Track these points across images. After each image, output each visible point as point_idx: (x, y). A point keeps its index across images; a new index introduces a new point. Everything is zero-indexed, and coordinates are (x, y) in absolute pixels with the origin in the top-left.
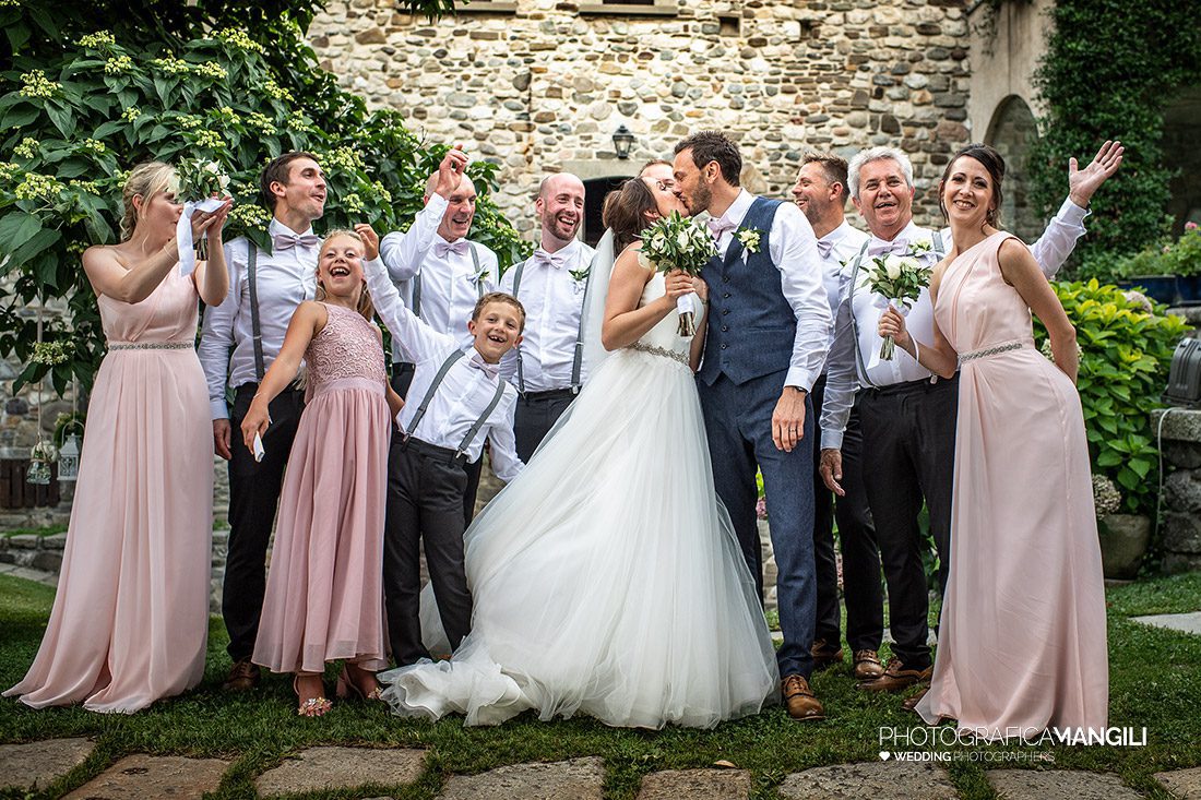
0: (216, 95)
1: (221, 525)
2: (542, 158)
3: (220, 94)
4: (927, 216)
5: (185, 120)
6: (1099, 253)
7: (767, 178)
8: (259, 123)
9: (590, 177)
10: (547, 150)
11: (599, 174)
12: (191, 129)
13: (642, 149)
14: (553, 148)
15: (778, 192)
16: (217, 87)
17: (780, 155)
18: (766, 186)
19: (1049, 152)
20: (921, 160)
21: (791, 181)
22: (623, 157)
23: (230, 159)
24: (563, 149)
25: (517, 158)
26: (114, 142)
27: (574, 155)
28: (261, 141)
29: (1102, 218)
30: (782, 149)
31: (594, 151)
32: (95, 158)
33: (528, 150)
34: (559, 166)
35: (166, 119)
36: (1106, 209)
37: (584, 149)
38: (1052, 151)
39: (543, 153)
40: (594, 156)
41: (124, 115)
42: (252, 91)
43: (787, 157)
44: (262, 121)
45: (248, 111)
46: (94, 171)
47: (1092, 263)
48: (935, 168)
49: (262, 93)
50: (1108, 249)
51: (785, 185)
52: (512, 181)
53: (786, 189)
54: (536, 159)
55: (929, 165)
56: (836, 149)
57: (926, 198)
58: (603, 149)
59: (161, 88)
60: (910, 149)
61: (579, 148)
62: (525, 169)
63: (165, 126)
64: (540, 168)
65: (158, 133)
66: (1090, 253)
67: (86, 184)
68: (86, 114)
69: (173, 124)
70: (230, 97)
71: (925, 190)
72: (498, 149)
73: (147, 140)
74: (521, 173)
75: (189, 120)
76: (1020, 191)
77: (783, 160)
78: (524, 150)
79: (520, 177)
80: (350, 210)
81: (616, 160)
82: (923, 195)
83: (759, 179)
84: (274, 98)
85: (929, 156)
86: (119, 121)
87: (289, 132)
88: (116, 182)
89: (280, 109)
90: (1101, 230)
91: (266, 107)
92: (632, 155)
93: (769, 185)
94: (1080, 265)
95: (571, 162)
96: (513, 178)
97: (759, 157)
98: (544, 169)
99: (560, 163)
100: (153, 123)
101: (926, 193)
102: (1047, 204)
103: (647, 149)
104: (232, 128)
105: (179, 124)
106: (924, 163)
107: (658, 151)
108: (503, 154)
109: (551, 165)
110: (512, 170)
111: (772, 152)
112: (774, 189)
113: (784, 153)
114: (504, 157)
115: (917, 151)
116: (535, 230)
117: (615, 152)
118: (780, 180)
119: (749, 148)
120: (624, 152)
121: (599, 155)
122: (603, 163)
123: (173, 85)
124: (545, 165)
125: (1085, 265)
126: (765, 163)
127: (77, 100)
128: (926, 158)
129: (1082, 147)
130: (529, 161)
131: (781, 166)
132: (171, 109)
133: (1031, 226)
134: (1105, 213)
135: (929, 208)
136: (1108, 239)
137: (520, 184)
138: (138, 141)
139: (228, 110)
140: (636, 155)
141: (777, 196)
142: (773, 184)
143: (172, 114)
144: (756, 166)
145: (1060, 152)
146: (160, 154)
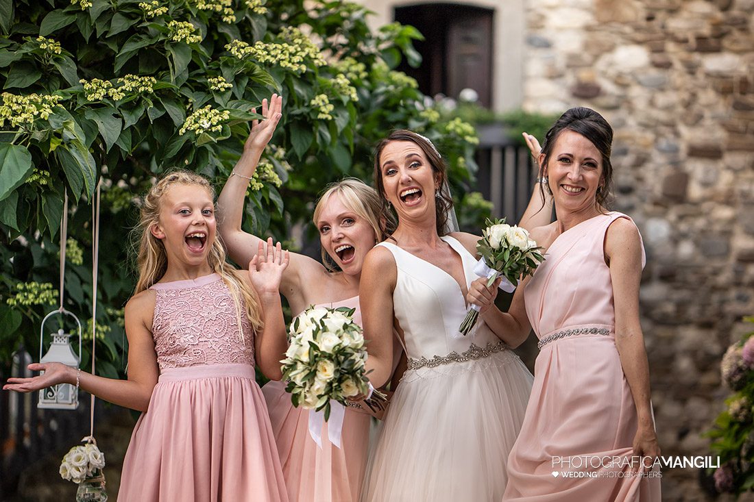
5: (149, 7)
7: (639, 4)
32: (51, 62)
86: (69, 9)
88: (84, 94)
146: (123, 52)
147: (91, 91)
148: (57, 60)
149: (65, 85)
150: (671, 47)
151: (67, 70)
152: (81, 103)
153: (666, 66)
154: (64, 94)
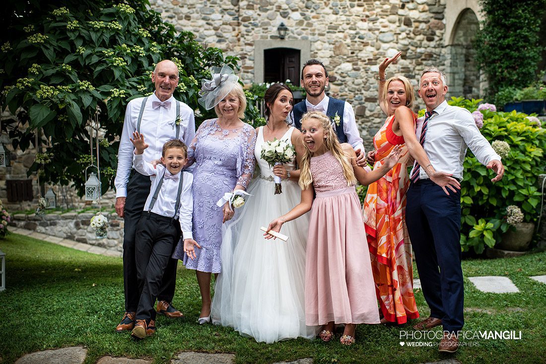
0: (117, 38)
1: (104, 209)
2: (245, 38)
3: (119, 37)
4: (423, 66)
5: (106, 52)
6: (507, 88)
7: (349, 48)
8: (138, 51)
9: (267, 48)
10: (247, 35)
11: (271, 46)
12: (109, 57)
13: (291, 34)
14: (250, 34)
15: (354, 55)
16: (118, 34)
17: (356, 37)
18: (348, 52)
19: (486, 38)
20: (422, 39)
21: (361, 49)
22: (282, 38)
23: (128, 71)
24: (255, 34)
25: (233, 39)
26: (75, 64)
27: (259, 37)
28: (139, 59)
29: (509, 70)
30: (356, 34)
31: (269, 35)
32: (67, 74)
33: (238, 35)
34: (252, 43)
35: (97, 52)
36: (511, 66)
37: (264, 34)
38: (488, 37)
39: (245, 36)
40: (269, 38)
41: (78, 50)
42: (133, 34)
43: (359, 38)
44: (140, 49)
45: (132, 44)
46: (67, 81)
47: (503, 93)
48: (428, 43)
49: (137, 35)
50: (511, 85)
51: (357, 51)
52: (231, 50)
53: (358, 53)
54: (242, 39)
55: (425, 42)
56: (382, 34)
57: (423, 57)
58: (273, 34)
59: (94, 36)
60: (416, 34)
61: (262, 34)
62: (237, 44)
63: (97, 55)
64: (244, 43)
65: (95, 59)
66: (502, 87)
67: (65, 87)
68: (60, 50)
69: (101, 55)
70: (124, 38)
71: (423, 53)
72: (224, 35)
73: (90, 63)
74: (235, 46)
75: (109, 52)
76: (468, 54)
77: (357, 39)
78: (237, 34)
79: (235, 48)
80: (181, 91)
81: (279, 40)
82: (421, 56)
83: (346, 48)
84: (143, 37)
85: (425, 37)
86: (76, 54)
87: (151, 54)
88: (79, 86)
89: (146, 42)
90: (508, 75)
91: (140, 42)
92: (287, 37)
93: (350, 52)
94: (497, 92)
95: (259, 41)
96: (232, 48)
97: (345, 37)
98: (246, 44)
99: (253, 41)
100: (91, 55)
101: (423, 55)
102: (483, 63)
103: (294, 34)
104: (127, 54)
105: (104, 54)
106: (423, 40)
107: (299, 35)
108: (227, 37)
109: (249, 42)
110: (231, 45)
111: (352, 36)
112: (352, 53)
113: (357, 36)
114: (227, 38)
115: (420, 34)
116: (242, 73)
117: (278, 35)
118: (356, 49)
119: (341, 34)
120: (282, 36)
121: (272, 37)
122: (273, 41)
123: (99, 34)
124: (246, 42)
125: (500, 93)
126: (348, 41)
127: (55, 43)
128: (424, 39)
129: (501, 35)
130: (239, 40)
131: (356, 42)
132: (99, 47)
133: (472, 71)
134: (510, 67)
135: (424, 62)
136: (511, 80)
137: (235, 51)
138: (85, 63)
139: (124, 46)
140: (289, 37)
141: (353, 56)
142: (352, 51)
143: (100, 49)
144: (344, 42)
145: (491, 38)
146: (96, 70)
147: (82, 85)
148: (70, 73)
149: (73, 82)
150: (360, 63)
151: (74, 77)
152: (78, 89)
153: (358, 70)
154: (73, 86)
